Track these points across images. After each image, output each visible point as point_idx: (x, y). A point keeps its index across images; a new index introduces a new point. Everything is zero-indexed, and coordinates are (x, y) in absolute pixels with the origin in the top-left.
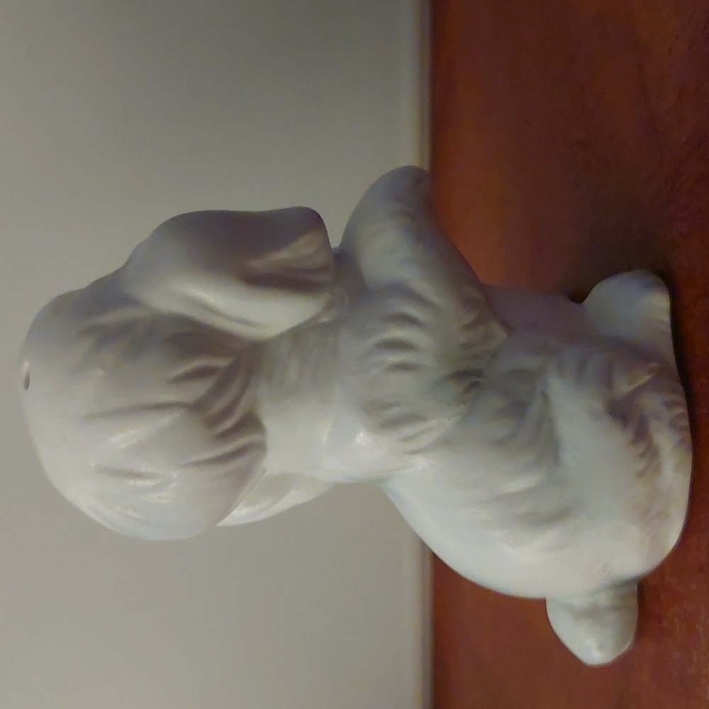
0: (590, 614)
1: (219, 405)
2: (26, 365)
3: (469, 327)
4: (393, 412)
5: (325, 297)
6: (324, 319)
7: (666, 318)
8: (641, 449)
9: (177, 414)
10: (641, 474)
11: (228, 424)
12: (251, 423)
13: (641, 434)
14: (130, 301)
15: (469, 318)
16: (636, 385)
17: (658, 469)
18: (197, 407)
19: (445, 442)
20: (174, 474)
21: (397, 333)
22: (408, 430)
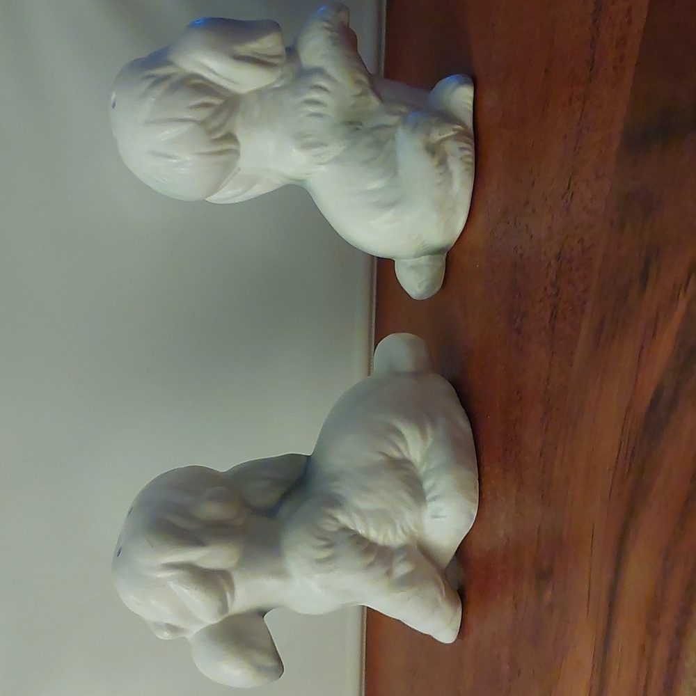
0: (414, 268)
1: (215, 123)
2: (114, 96)
3: (356, 96)
4: (310, 140)
5: (279, 72)
6: (277, 85)
7: (471, 102)
8: (441, 171)
9: (191, 125)
10: (440, 184)
11: (219, 135)
12: (230, 137)
13: (443, 162)
14: (170, 63)
15: (358, 91)
16: (443, 137)
17: (450, 183)
18: (203, 123)
19: (337, 160)
20: (188, 158)
21: (315, 96)
22: (318, 150)
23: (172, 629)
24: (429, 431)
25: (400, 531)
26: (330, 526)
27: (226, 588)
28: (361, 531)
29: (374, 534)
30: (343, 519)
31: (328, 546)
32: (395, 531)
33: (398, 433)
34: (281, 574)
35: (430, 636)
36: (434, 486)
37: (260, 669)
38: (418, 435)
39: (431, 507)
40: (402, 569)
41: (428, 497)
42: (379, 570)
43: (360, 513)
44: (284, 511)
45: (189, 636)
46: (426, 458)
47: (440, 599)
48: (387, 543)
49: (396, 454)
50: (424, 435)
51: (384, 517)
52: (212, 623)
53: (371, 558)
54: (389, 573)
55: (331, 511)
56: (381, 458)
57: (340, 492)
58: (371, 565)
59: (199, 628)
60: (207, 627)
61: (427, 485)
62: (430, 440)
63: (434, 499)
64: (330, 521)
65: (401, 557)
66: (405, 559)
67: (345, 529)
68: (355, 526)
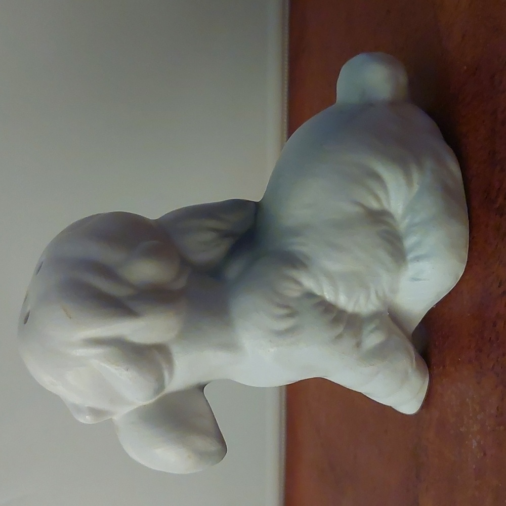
23: (95, 412)
24: (416, 176)
25: (373, 296)
26: (293, 292)
27: (164, 365)
28: (329, 296)
29: (343, 301)
30: (309, 283)
31: (291, 315)
32: (368, 298)
33: (377, 177)
34: (231, 346)
35: (391, 407)
36: (418, 244)
37: (202, 455)
38: (402, 180)
39: (412, 268)
40: (373, 339)
41: (410, 256)
42: (348, 342)
43: (329, 276)
44: (233, 271)
45: (115, 418)
46: (410, 209)
47: (410, 371)
48: (356, 310)
49: (375, 205)
50: (409, 182)
51: (357, 281)
52: (144, 404)
53: (340, 329)
54: (358, 345)
55: (294, 273)
56: (357, 209)
57: (305, 249)
58: (339, 337)
59: (128, 409)
60: (138, 408)
61: (409, 242)
62: (416, 187)
63: (418, 259)
64: (293, 286)
65: (372, 326)
66: (376, 328)
67: (310, 295)
68: (323, 292)
